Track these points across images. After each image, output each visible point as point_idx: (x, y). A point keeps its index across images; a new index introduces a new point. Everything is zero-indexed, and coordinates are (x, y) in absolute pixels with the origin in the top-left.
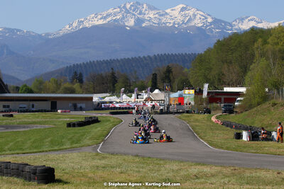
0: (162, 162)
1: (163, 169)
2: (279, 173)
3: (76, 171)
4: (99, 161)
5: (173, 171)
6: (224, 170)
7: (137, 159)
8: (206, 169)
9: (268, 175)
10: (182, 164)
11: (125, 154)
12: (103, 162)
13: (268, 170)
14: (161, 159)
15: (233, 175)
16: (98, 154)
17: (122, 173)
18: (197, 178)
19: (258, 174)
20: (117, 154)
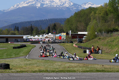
1: (54, 64)
2: (103, 66)
3: (18, 66)
4: (27, 62)
5: (59, 65)
6: (80, 65)
7: (43, 61)
8: (73, 65)
9: (98, 67)
10: (62, 63)
11: (38, 59)
12: (29, 62)
13: (98, 65)
14: (53, 61)
15: (84, 67)
16: (27, 59)
17: (37, 66)
18: (69, 68)
20: (35, 59)
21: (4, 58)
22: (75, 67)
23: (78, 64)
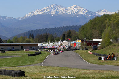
0: (69, 69)
1: (69, 71)
2: (118, 72)
3: (33, 73)
4: (42, 69)
5: (74, 72)
6: (95, 72)
7: (58, 68)
8: (88, 71)
9: (114, 73)
10: (77, 69)
11: (53, 66)
12: (44, 69)
13: (113, 71)
14: (68, 68)
15: (99, 73)
16: (42, 66)
17: (52, 73)
18: (84, 75)
19: (109, 73)
20: (50, 66)
21: (19, 66)
22: (90, 74)
23: (93, 71)
